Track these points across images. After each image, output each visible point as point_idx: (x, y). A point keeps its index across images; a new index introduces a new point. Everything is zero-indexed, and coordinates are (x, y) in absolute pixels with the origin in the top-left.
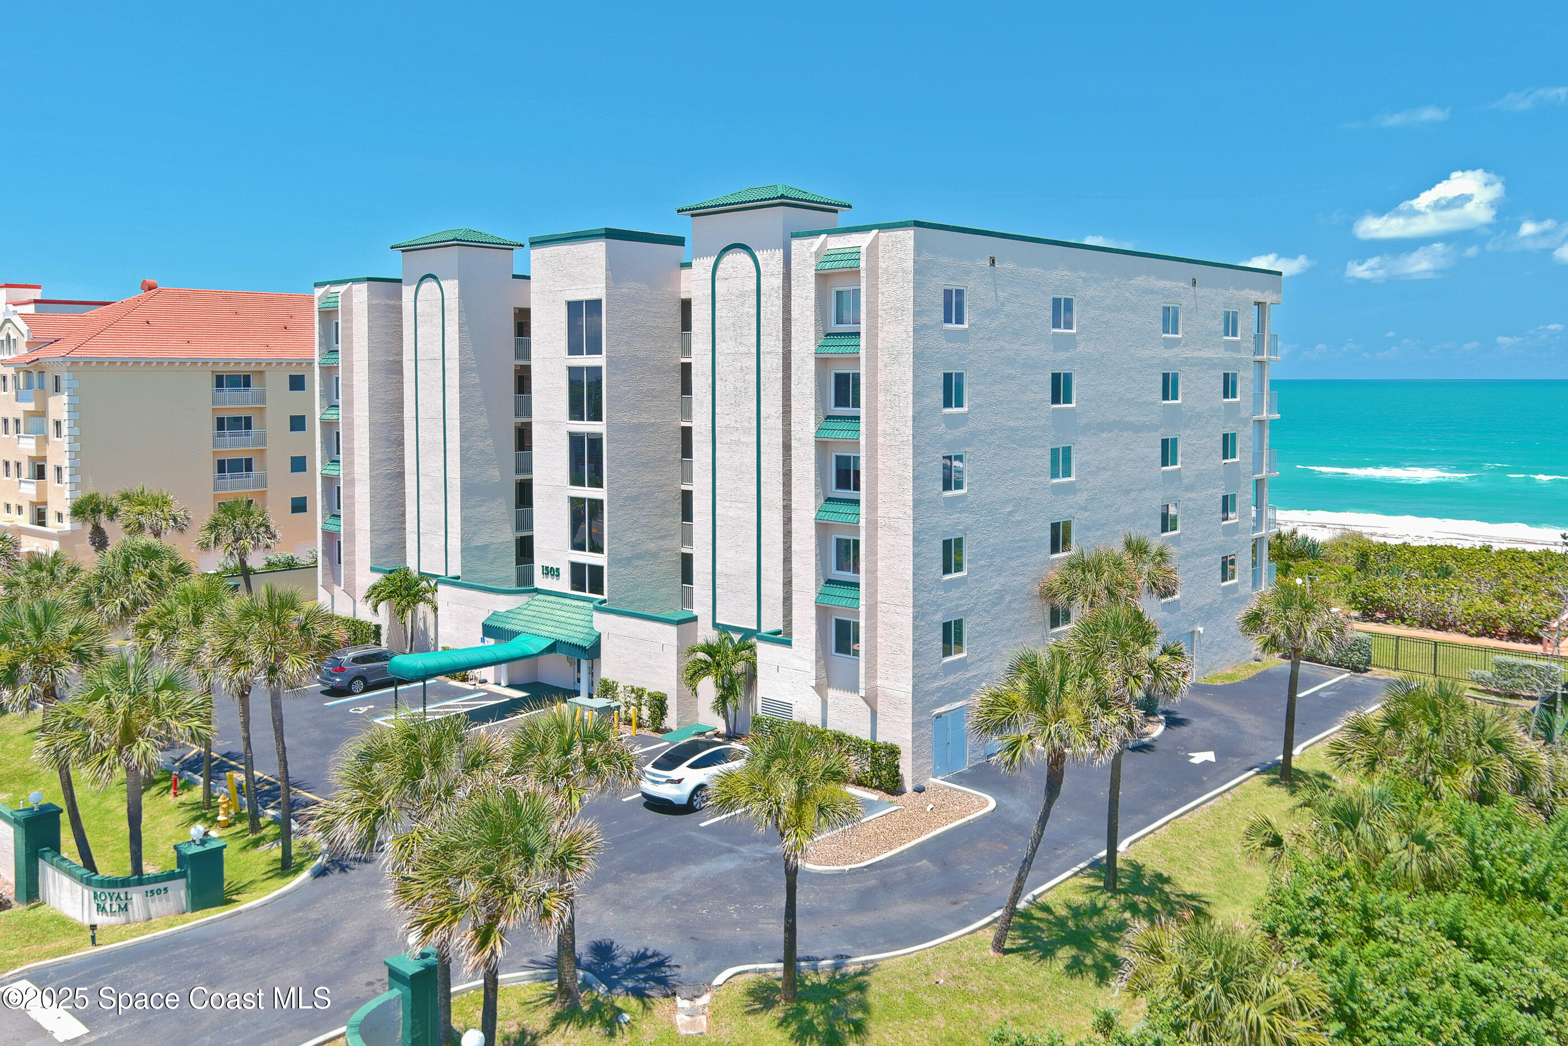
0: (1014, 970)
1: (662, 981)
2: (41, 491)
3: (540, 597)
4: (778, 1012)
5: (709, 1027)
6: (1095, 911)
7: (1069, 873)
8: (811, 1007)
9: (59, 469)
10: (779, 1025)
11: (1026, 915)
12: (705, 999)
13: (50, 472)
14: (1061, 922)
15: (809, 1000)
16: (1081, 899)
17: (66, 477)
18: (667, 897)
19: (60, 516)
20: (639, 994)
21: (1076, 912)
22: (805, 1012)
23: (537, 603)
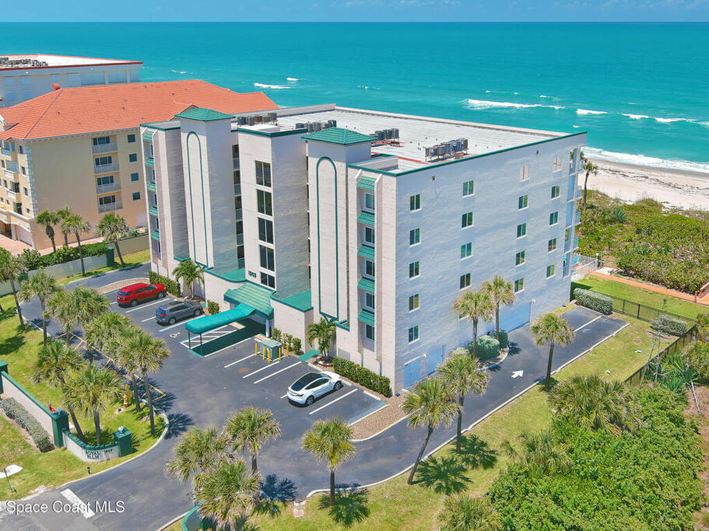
0: (414, 491)
1: (291, 495)
2: (18, 198)
3: (248, 283)
4: (329, 509)
5: (305, 515)
6: (452, 462)
7: (445, 443)
8: (341, 507)
9: (26, 189)
10: (329, 515)
11: (426, 464)
12: (304, 503)
13: (21, 190)
14: (438, 468)
15: (341, 504)
16: (447, 456)
17: (30, 193)
18: (294, 453)
19: (28, 210)
20: (283, 500)
21: (445, 462)
22: (339, 509)
23: (247, 287)
